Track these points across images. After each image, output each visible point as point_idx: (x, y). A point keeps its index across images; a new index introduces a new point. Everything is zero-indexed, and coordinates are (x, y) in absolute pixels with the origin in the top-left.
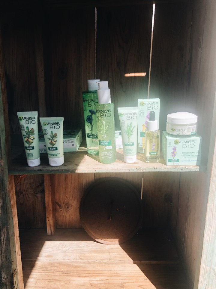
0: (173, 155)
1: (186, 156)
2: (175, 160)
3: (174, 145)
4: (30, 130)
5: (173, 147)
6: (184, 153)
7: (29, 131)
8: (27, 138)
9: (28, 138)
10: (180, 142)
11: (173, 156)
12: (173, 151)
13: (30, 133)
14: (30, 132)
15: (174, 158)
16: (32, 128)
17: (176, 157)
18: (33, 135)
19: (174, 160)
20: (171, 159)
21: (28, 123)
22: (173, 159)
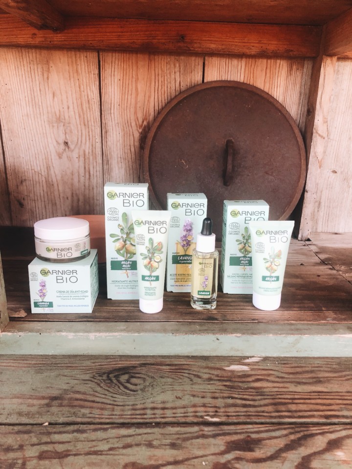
0: (41, 294)
1: (64, 297)
2: (46, 304)
3: (41, 277)
4: (155, 244)
5: (39, 281)
6: (60, 292)
7: (154, 246)
8: (149, 260)
9: (151, 259)
10: (51, 272)
11: (41, 296)
12: (41, 288)
13: (156, 250)
14: (156, 248)
15: (44, 301)
16: (159, 241)
17: (47, 299)
18: (160, 255)
19: (43, 303)
20: (39, 302)
21: (153, 231)
22: (41, 302)
